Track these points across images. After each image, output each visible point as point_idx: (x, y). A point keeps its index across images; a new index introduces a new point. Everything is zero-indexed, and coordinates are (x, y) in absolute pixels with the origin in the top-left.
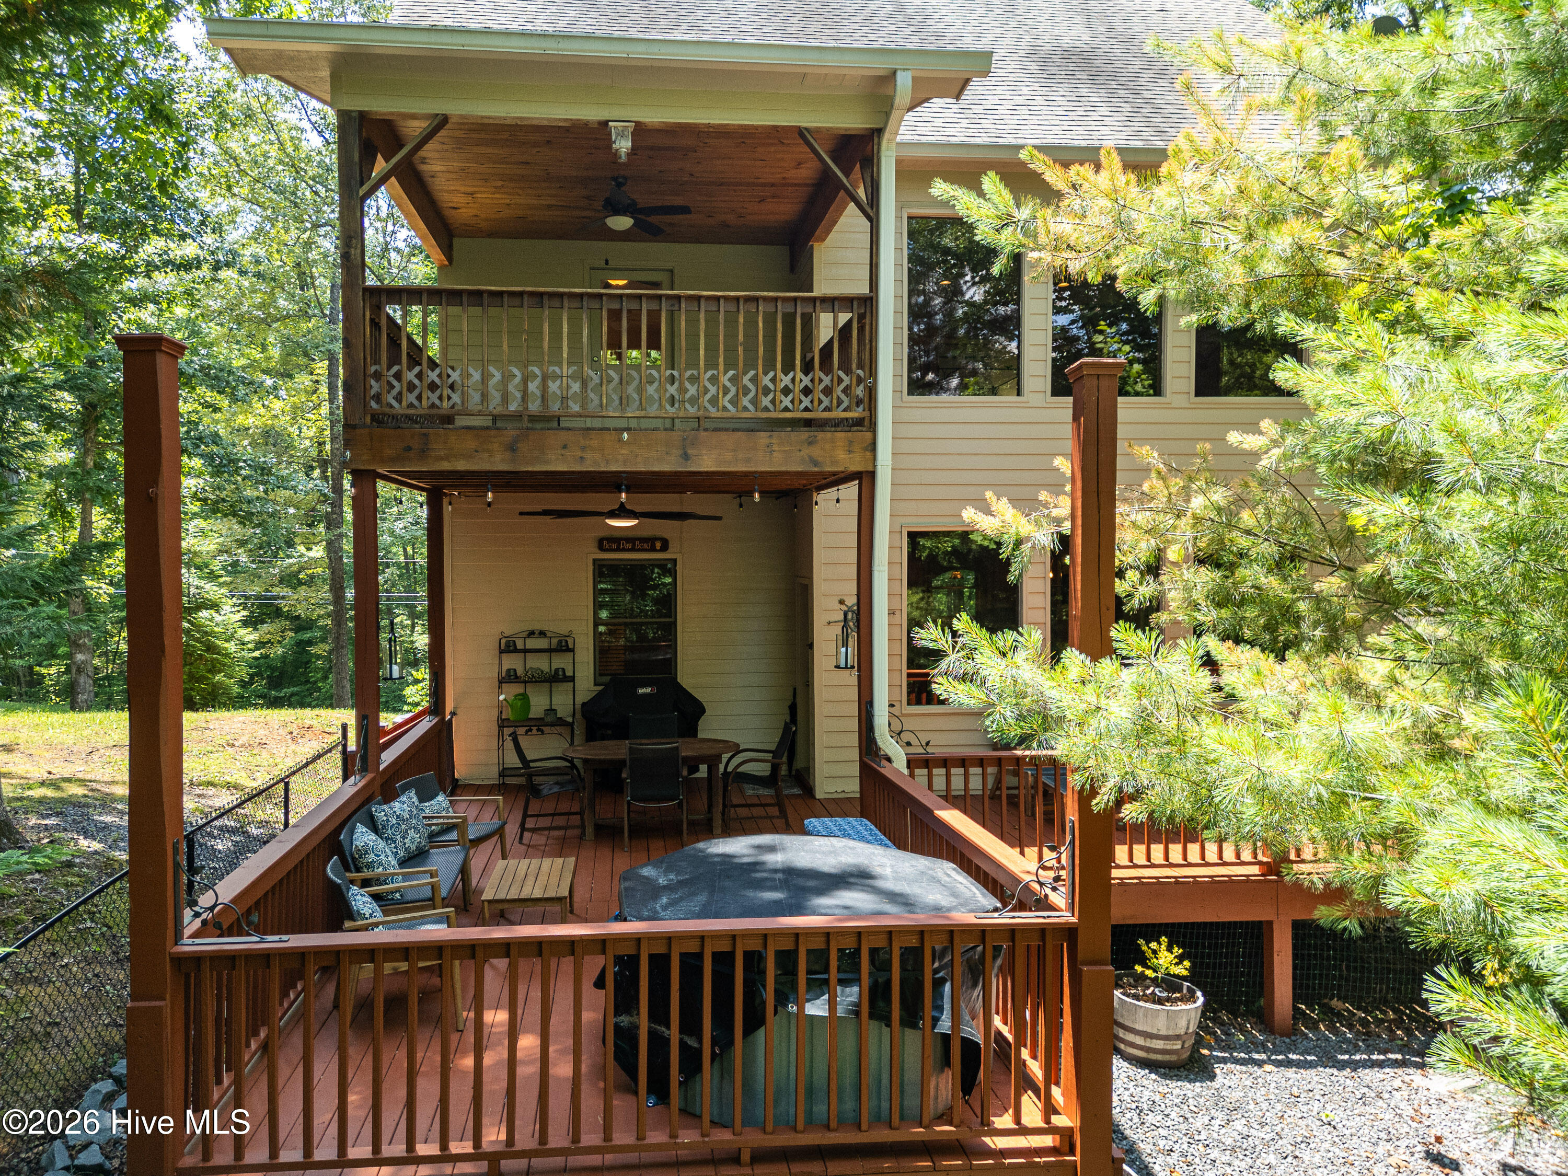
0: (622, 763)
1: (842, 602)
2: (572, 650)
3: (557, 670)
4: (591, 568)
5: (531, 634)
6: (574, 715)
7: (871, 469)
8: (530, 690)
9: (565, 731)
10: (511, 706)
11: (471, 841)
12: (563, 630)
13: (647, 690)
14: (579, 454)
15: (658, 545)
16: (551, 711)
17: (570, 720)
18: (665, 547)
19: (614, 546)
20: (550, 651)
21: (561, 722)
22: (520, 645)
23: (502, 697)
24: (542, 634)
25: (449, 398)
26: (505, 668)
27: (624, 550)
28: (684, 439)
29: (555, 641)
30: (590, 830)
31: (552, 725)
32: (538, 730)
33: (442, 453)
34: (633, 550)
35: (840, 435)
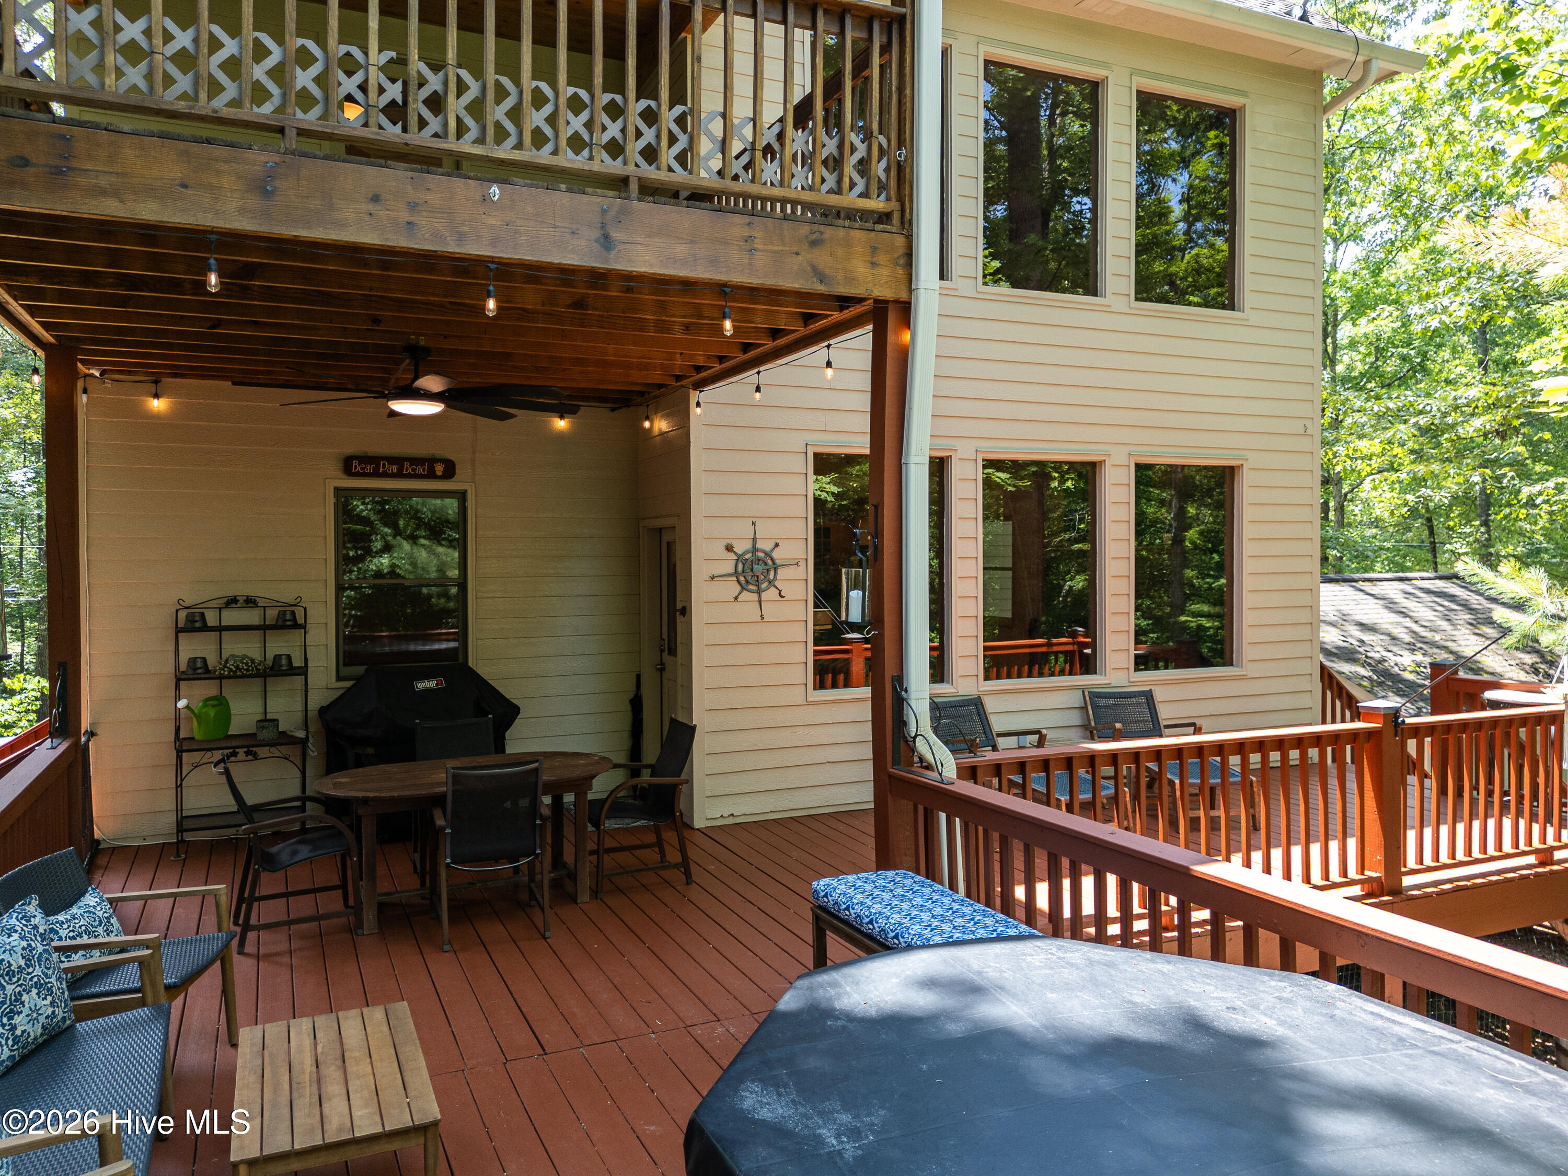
0: (439, 800)
1: (729, 548)
2: (304, 627)
3: (277, 658)
4: (331, 500)
5: (231, 602)
6: (306, 725)
7: (904, 296)
8: (229, 689)
9: (294, 752)
10: (198, 717)
11: (168, 988)
12: (286, 594)
13: (432, 684)
14: (405, 216)
15: (439, 469)
16: (266, 722)
17: (301, 734)
18: (450, 471)
19: (370, 468)
20: (264, 628)
21: (285, 739)
22: (212, 619)
23: (182, 704)
24: (250, 602)
25: (120, 73)
26: (184, 658)
27: (385, 475)
28: (604, 212)
29: (272, 614)
30: (369, 917)
31: (270, 744)
32: (248, 753)
33: (103, 181)
34: (400, 475)
35: (858, 235)
